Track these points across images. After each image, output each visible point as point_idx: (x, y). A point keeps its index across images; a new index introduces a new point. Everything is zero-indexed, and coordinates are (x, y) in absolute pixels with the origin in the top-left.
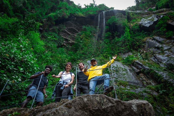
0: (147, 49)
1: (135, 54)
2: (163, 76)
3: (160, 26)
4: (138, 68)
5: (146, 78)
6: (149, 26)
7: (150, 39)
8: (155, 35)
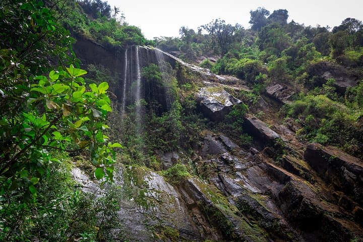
0: (205, 155)
1: (184, 159)
2: (236, 226)
3: (234, 119)
4: (191, 196)
5: (203, 221)
6: (216, 112)
7: (213, 136)
8: (221, 131)
